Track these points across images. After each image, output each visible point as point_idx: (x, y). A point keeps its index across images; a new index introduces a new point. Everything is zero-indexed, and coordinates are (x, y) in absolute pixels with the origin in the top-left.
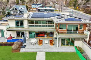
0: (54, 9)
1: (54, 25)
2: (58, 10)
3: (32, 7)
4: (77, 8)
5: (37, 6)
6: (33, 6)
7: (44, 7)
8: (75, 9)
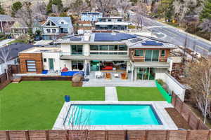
0: (126, 24)
1: (128, 52)
2: (134, 25)
3: (83, 20)
4: (174, 21)
5: (91, 16)
6: (84, 18)
7: (107, 20)
8: (170, 23)
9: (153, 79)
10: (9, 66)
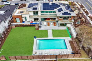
9: (66, 26)
10: (9, 20)
